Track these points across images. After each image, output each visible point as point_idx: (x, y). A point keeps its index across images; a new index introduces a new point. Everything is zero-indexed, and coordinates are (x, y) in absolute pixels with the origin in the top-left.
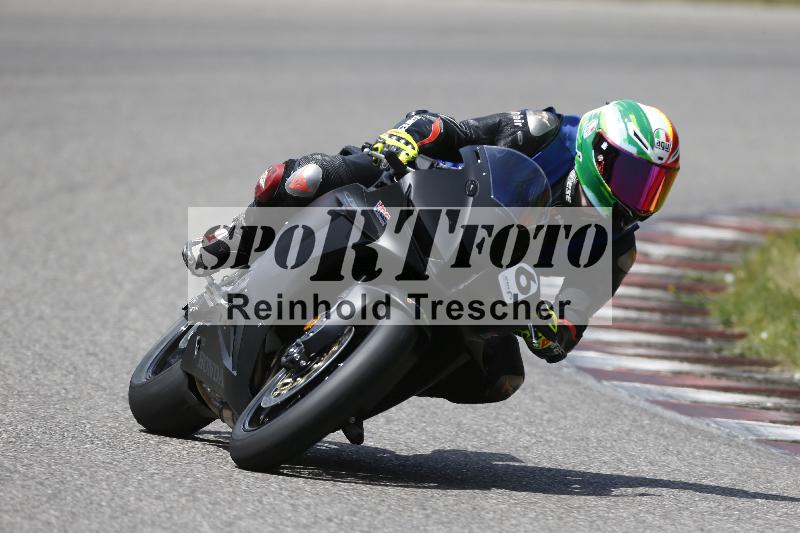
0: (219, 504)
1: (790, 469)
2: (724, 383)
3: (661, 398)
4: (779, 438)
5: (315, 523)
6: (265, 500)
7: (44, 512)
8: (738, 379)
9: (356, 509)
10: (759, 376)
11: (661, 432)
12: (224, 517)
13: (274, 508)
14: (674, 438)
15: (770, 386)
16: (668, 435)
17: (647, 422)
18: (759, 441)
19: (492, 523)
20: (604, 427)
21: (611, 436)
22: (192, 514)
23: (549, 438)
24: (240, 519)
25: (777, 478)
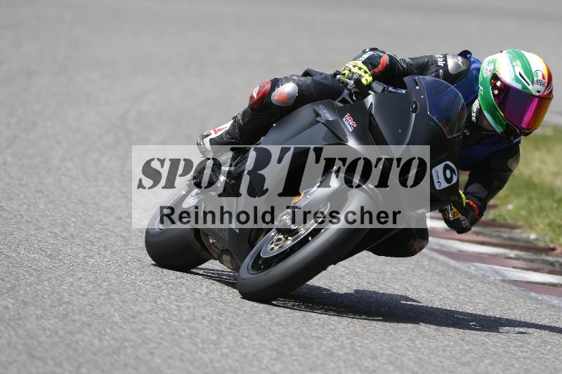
0: (126, 302)
1: (525, 302)
2: (480, 238)
3: (436, 247)
4: (518, 279)
5: (193, 320)
6: (158, 302)
7: (4, 299)
8: (491, 236)
9: (222, 312)
10: (506, 235)
11: (436, 270)
12: (130, 312)
13: (165, 307)
14: (445, 275)
15: (513, 243)
16: (442, 273)
17: (426, 263)
18: (504, 281)
19: (317, 327)
20: (396, 264)
21: (401, 271)
22: (108, 308)
23: (358, 270)
24: (141, 313)
25: (515, 307)
